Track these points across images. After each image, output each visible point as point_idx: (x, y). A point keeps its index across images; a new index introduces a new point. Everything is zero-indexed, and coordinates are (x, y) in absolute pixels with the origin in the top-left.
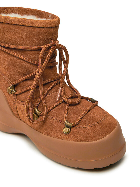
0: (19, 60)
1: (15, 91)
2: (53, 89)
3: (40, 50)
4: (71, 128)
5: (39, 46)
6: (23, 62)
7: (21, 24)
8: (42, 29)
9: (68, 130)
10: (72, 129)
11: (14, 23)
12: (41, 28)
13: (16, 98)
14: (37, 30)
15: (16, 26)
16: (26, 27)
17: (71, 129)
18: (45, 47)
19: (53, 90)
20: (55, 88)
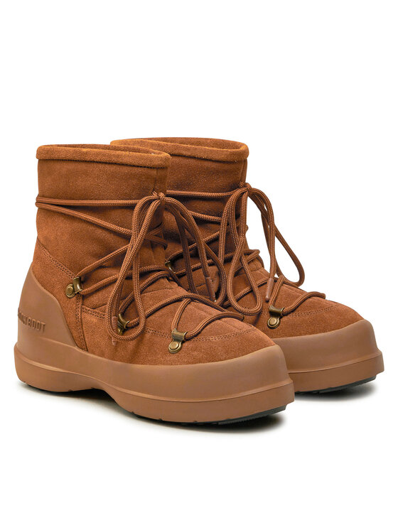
0: (91, 228)
1: (81, 288)
2: (155, 284)
3: (132, 207)
4: (183, 342)
5: (131, 199)
6: (99, 231)
7: (98, 159)
8: (136, 169)
9: (177, 345)
10: (186, 344)
11: (88, 158)
12: (134, 166)
13: (83, 305)
14: (126, 170)
15: (89, 165)
16: (107, 166)
17: (184, 344)
18: (140, 203)
19: (154, 286)
20: (157, 282)
